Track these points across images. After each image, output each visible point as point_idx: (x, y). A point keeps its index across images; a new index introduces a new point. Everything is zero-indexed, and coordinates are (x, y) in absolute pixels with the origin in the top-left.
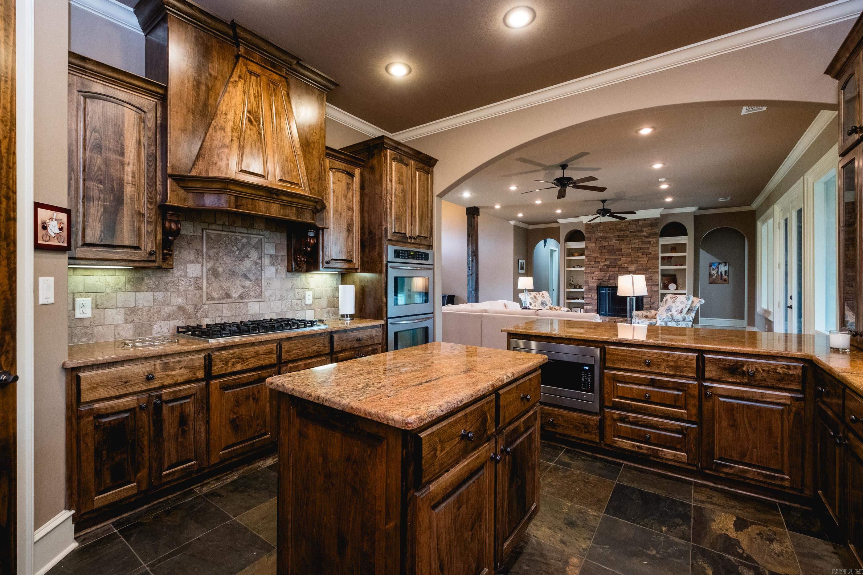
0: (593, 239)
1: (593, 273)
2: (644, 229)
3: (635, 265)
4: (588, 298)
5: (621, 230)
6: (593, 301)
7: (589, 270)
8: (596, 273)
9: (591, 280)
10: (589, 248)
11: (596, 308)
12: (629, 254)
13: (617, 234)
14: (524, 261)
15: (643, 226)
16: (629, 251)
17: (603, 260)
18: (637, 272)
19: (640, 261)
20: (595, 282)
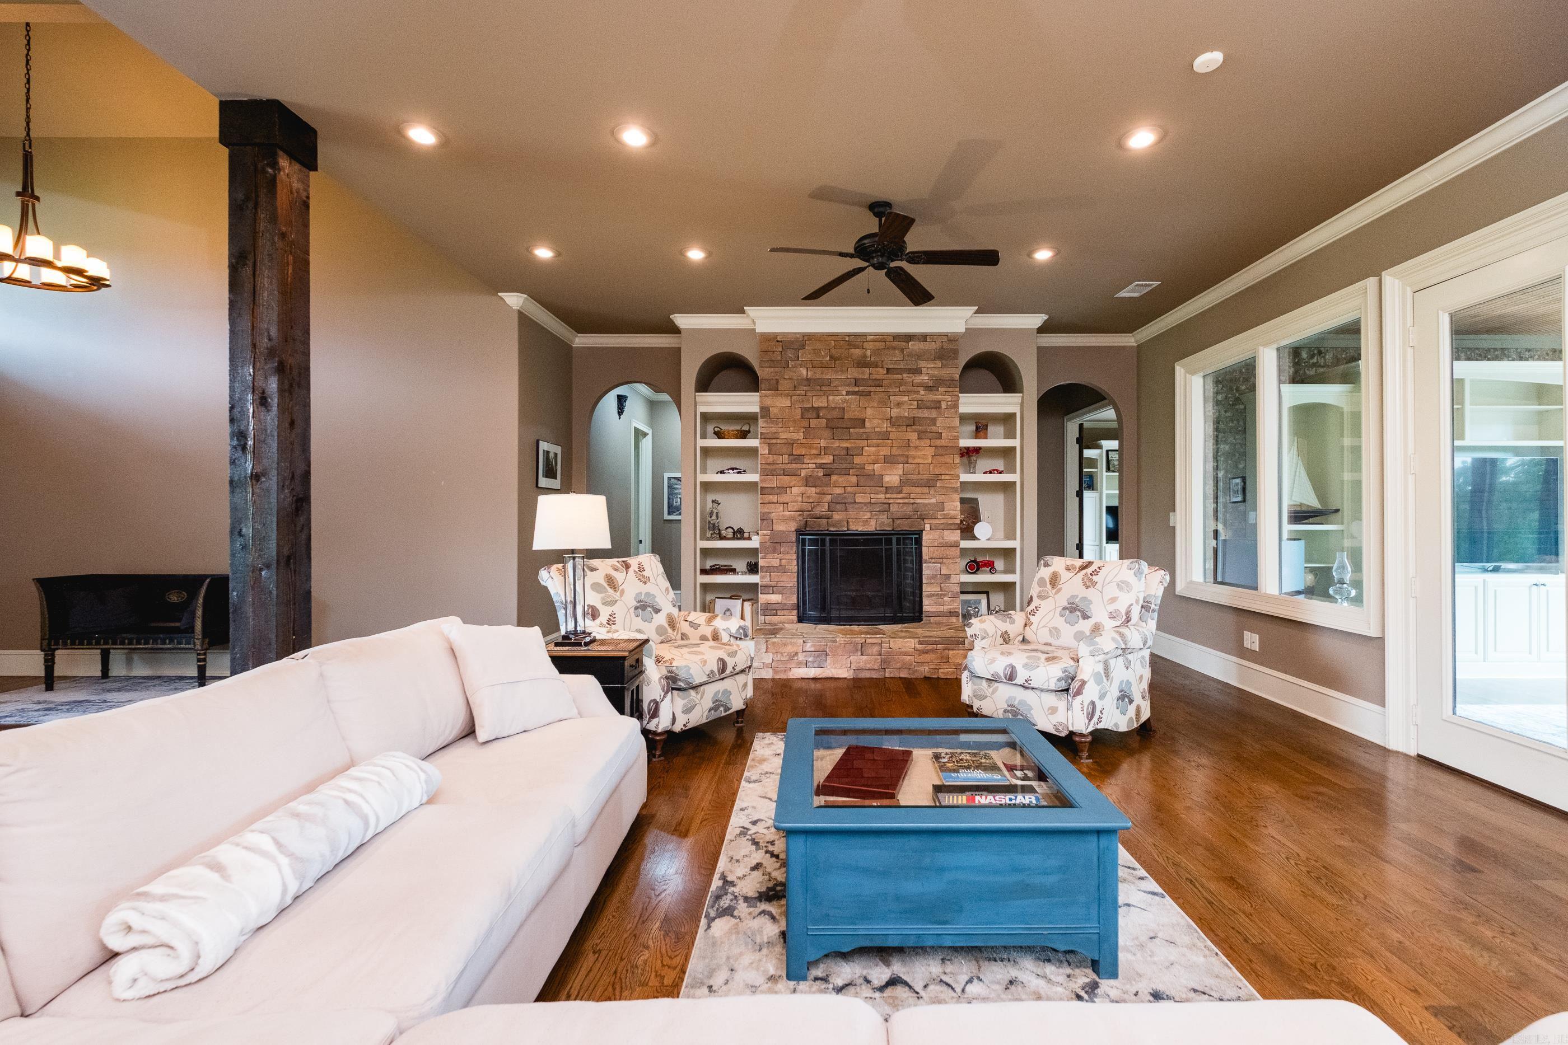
0: (784, 385)
1: (782, 490)
2: (922, 364)
3: (899, 469)
4: (769, 569)
5: (862, 363)
6: (785, 578)
7: (774, 482)
8: (795, 490)
9: (778, 511)
10: (774, 411)
11: (793, 599)
12: (886, 436)
13: (853, 373)
14: (558, 450)
15: (919, 356)
16: (885, 426)
17: (814, 452)
18: (905, 490)
19: (914, 458)
20: (793, 519)
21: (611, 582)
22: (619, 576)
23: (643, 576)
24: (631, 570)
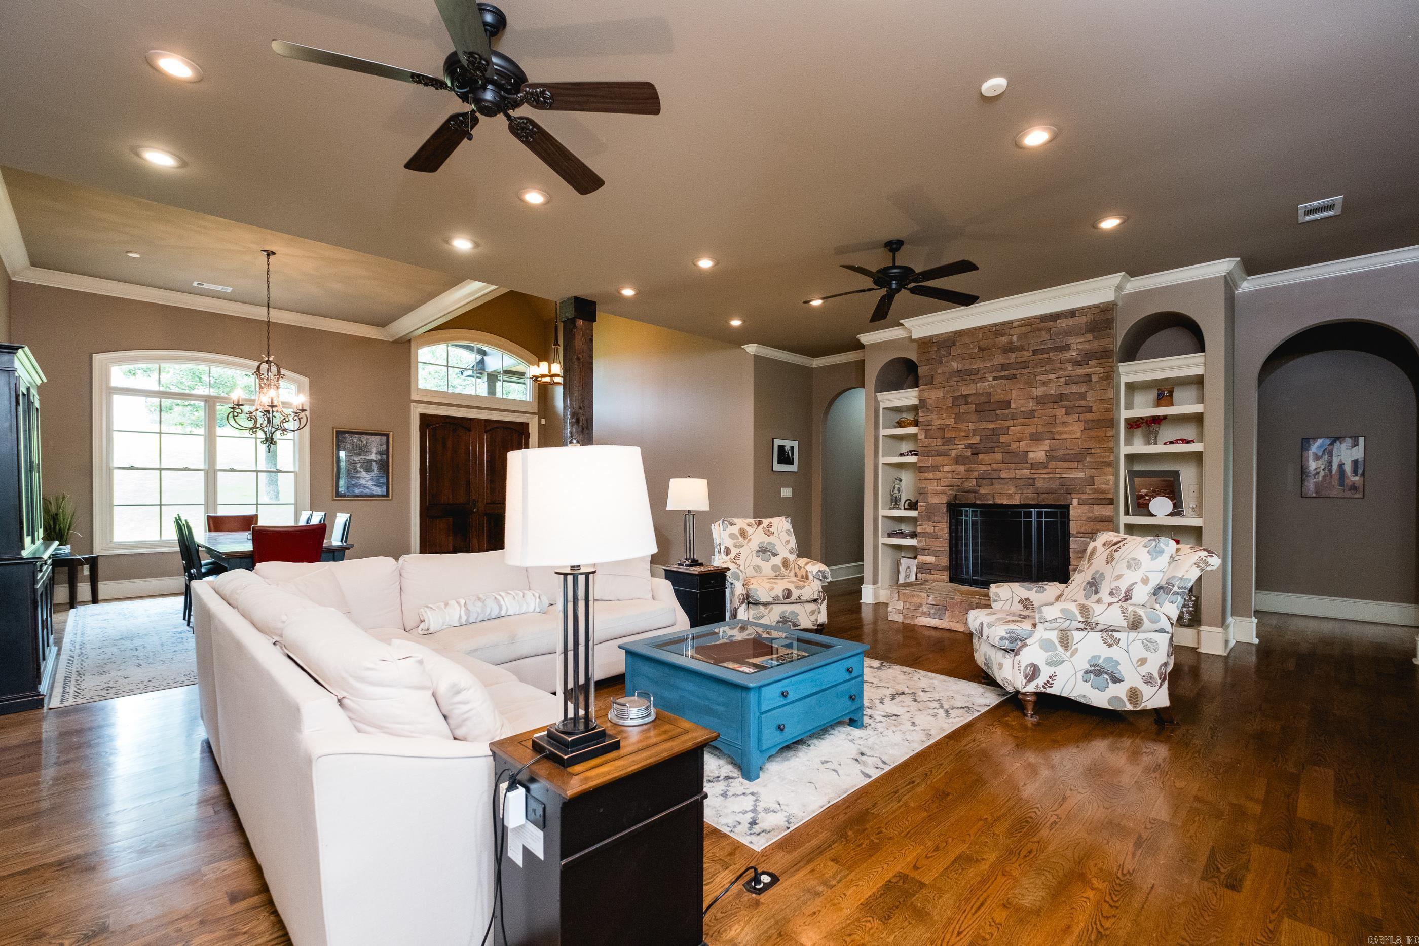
0: (938, 379)
1: (936, 468)
2: (1071, 340)
3: (1046, 445)
4: (926, 535)
5: (1009, 349)
6: (938, 543)
7: (929, 462)
8: (947, 468)
9: (932, 487)
10: (929, 402)
11: (945, 561)
12: (1031, 414)
13: (1000, 359)
15: (1067, 333)
16: (1031, 405)
17: (963, 434)
18: (1052, 465)
19: (1060, 433)
20: (944, 492)
21: (743, 533)
22: (750, 530)
23: (769, 531)
24: (761, 526)
